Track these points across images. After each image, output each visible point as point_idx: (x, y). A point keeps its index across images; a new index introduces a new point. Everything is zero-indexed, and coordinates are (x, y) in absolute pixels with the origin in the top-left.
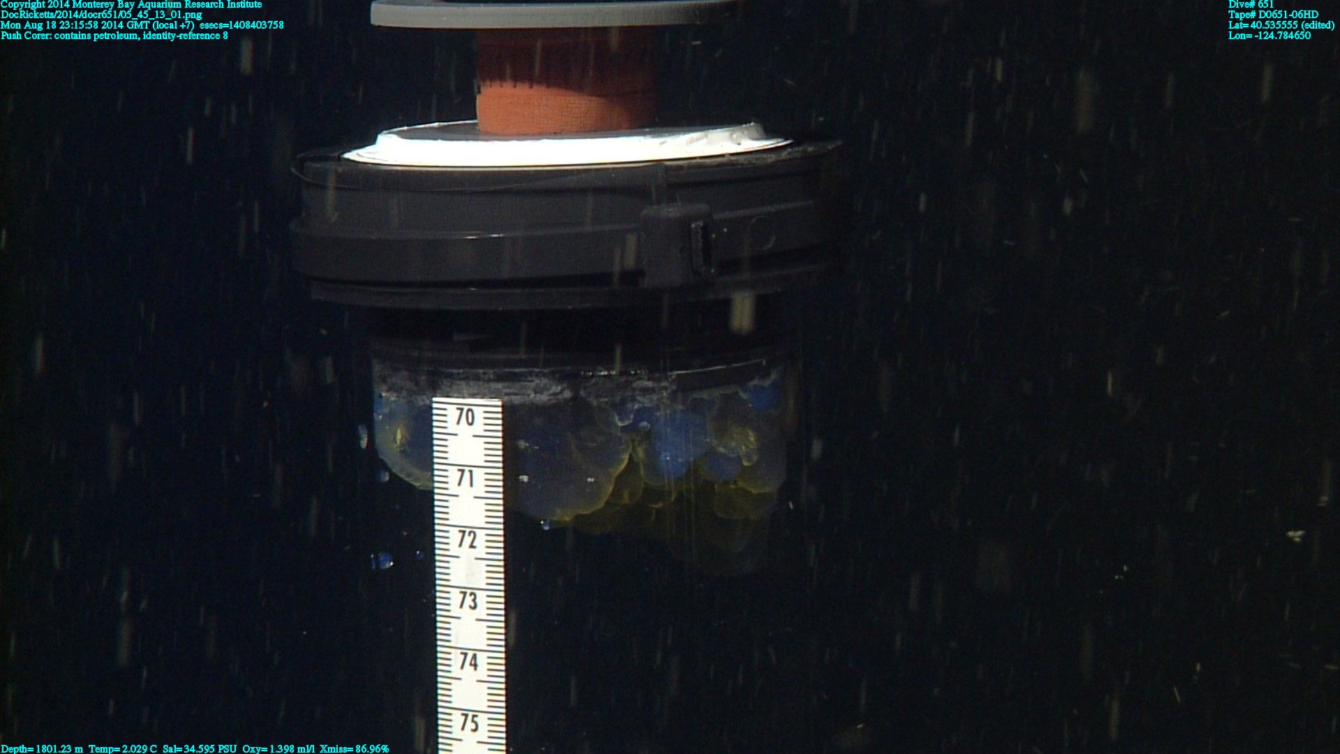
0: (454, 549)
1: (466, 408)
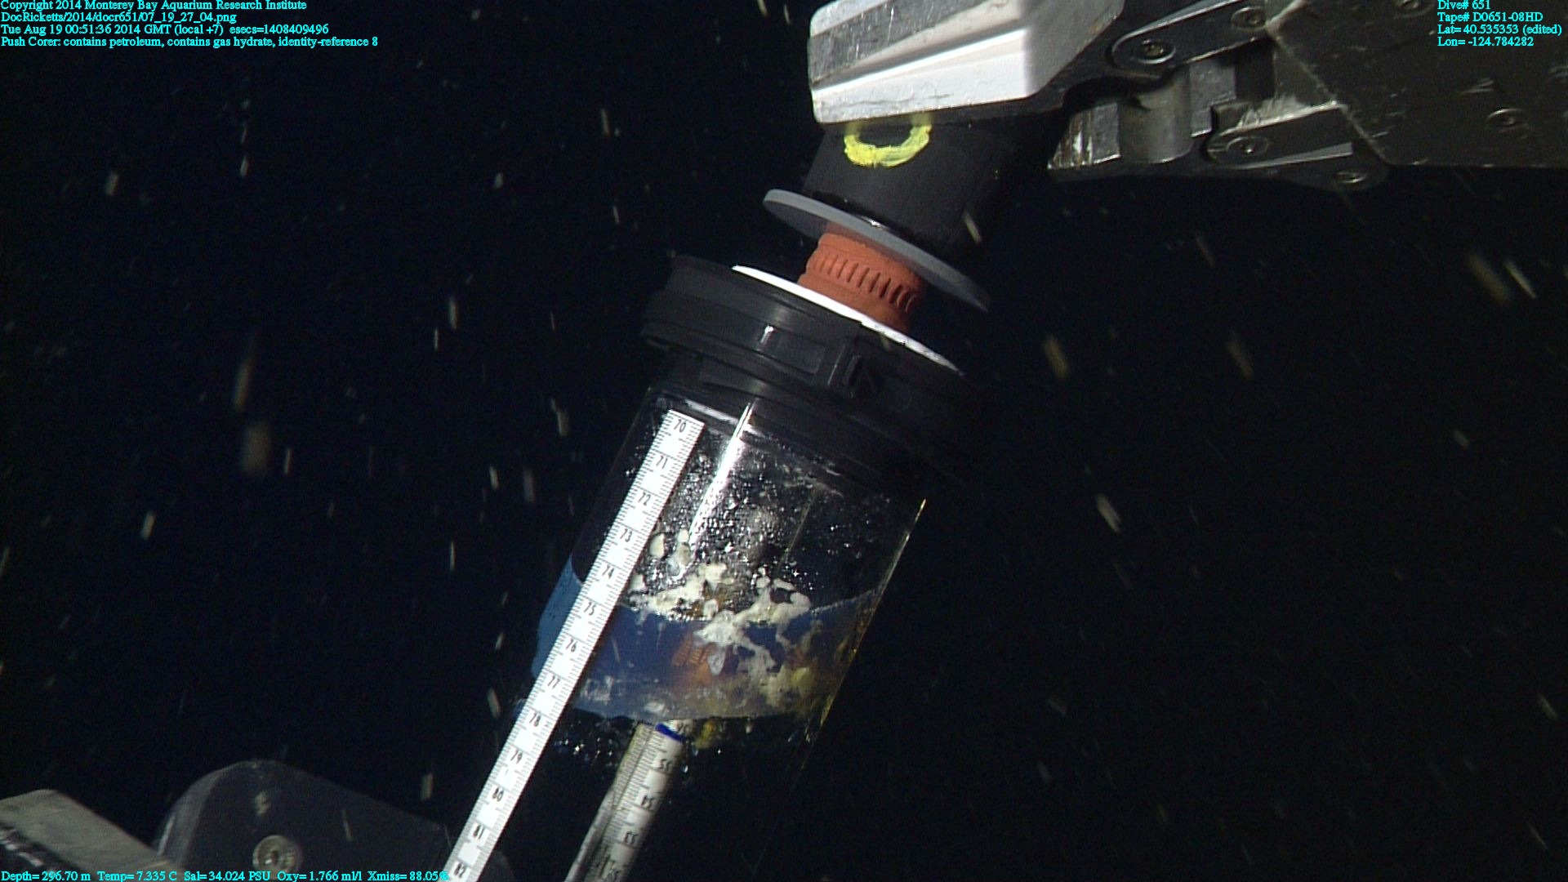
0: (635, 502)
1: (683, 421)
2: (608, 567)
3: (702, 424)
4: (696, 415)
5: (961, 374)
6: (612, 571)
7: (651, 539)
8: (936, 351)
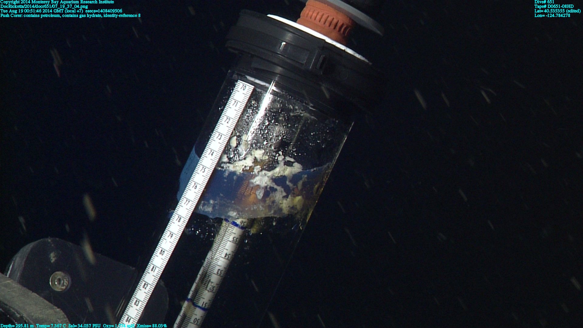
0: (223, 122)
2: (211, 151)
3: (253, 87)
4: (250, 82)
5: (371, 64)
6: (213, 152)
7: (230, 139)
8: (359, 53)
